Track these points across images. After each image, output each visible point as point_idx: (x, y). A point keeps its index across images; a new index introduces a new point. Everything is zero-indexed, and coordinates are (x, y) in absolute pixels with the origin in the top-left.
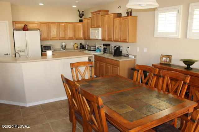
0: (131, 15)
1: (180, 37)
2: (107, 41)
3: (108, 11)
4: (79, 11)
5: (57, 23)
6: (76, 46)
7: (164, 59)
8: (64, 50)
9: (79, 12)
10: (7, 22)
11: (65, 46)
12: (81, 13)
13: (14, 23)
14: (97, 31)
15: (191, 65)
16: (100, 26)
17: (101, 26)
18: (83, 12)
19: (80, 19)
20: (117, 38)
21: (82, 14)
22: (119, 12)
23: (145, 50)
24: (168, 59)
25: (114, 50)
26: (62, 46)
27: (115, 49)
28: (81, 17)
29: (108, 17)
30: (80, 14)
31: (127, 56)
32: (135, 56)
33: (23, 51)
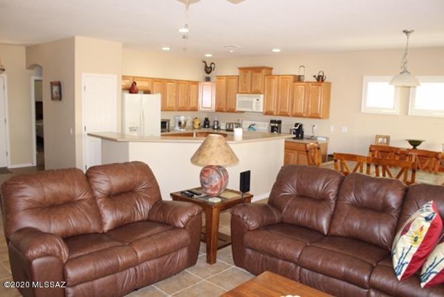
0: (323, 81)
1: (398, 113)
2: (276, 115)
3: (271, 69)
4: (204, 62)
7: (380, 140)
9: (206, 64)
11: (185, 123)
12: (209, 66)
14: (255, 100)
15: (418, 145)
16: (262, 92)
17: (264, 91)
18: (212, 63)
19: (206, 75)
20: (299, 111)
21: (211, 68)
22: (301, 74)
23: (345, 130)
24: (385, 140)
25: (296, 130)
26: (180, 123)
27: (297, 128)
28: (208, 73)
29: (280, 79)
31: (312, 138)
32: (327, 139)
33: (135, 130)
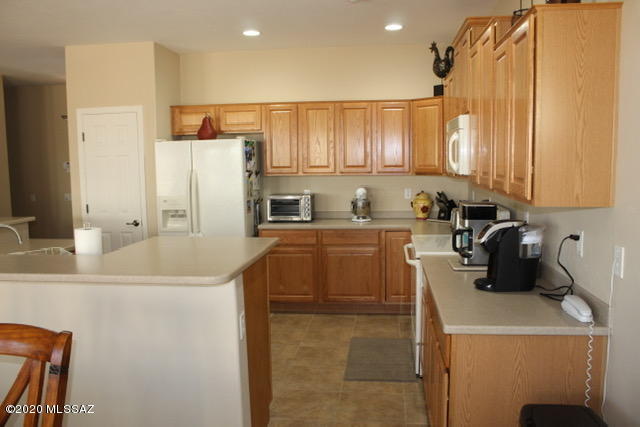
4: (434, 48)
5: (331, 107)
6: (422, 203)
8: (361, 220)
9: (437, 52)
10: (139, 109)
11: (368, 204)
12: (442, 56)
13: (177, 110)
18: (449, 49)
19: (438, 81)
21: (446, 60)
26: (354, 204)
28: (442, 74)
30: (438, 60)
33: (180, 216)
